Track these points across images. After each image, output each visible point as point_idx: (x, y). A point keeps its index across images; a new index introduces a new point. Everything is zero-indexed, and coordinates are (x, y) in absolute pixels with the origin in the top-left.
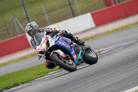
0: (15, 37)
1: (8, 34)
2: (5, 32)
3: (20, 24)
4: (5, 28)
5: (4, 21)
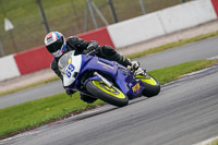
0: (90, 32)
1: (80, 26)
2: (75, 24)
3: (98, 12)
4: (75, 17)
5: (74, 6)
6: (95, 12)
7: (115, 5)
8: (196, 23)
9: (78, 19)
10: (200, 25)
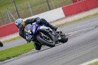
2: (1, 21)
6: (10, 15)
7: (19, 12)
8: (56, 19)
9: (3, 18)
10: (57, 20)
